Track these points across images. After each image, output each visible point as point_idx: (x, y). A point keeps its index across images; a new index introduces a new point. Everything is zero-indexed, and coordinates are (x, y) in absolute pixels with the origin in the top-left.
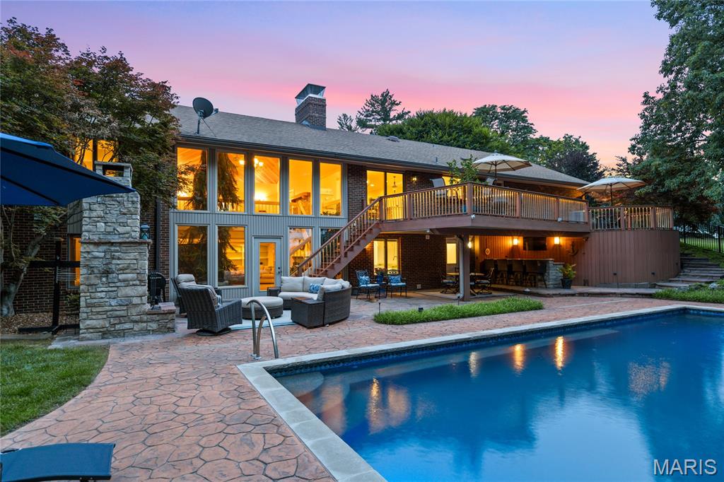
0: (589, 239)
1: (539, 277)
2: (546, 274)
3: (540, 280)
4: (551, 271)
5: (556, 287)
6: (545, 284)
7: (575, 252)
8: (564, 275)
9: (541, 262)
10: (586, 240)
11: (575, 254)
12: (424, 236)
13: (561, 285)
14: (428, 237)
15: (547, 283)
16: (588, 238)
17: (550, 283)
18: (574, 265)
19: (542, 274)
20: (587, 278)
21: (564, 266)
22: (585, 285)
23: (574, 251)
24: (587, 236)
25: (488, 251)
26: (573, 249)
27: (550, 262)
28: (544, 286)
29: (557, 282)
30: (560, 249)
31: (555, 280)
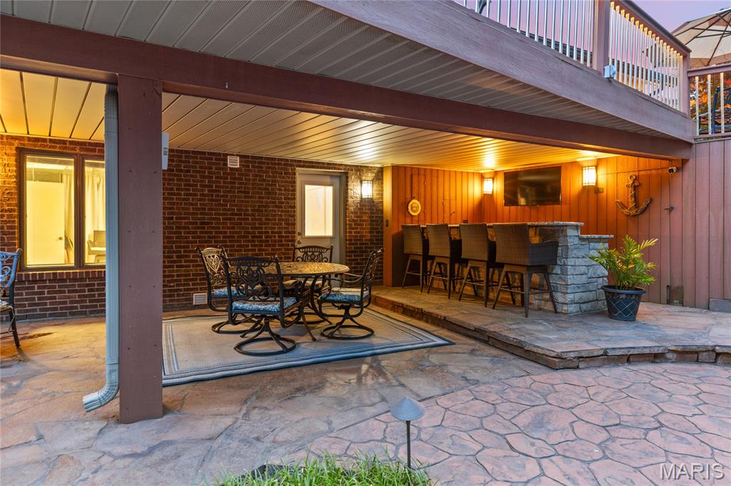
0: (690, 165)
1: (536, 278)
2: (557, 270)
3: (538, 288)
4: (570, 262)
5: (589, 313)
6: (552, 300)
7: (643, 205)
8: (613, 272)
9: (542, 231)
10: (680, 169)
11: (643, 212)
12: (223, 158)
13: (603, 305)
14: (234, 163)
15: (559, 297)
16: (684, 162)
17: (569, 298)
18: (653, 242)
19: (544, 270)
20: (677, 284)
21: (615, 244)
22: (669, 302)
23: (637, 206)
24: (683, 154)
25: (415, 206)
26: (635, 197)
27: (570, 232)
28: (549, 306)
29: (591, 296)
30: (598, 201)
31: (584, 287)
